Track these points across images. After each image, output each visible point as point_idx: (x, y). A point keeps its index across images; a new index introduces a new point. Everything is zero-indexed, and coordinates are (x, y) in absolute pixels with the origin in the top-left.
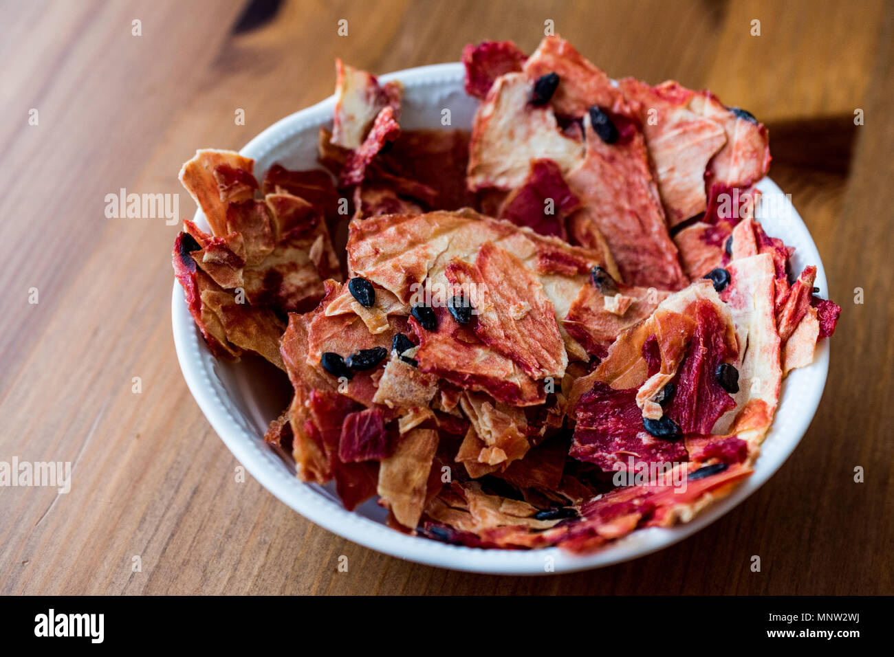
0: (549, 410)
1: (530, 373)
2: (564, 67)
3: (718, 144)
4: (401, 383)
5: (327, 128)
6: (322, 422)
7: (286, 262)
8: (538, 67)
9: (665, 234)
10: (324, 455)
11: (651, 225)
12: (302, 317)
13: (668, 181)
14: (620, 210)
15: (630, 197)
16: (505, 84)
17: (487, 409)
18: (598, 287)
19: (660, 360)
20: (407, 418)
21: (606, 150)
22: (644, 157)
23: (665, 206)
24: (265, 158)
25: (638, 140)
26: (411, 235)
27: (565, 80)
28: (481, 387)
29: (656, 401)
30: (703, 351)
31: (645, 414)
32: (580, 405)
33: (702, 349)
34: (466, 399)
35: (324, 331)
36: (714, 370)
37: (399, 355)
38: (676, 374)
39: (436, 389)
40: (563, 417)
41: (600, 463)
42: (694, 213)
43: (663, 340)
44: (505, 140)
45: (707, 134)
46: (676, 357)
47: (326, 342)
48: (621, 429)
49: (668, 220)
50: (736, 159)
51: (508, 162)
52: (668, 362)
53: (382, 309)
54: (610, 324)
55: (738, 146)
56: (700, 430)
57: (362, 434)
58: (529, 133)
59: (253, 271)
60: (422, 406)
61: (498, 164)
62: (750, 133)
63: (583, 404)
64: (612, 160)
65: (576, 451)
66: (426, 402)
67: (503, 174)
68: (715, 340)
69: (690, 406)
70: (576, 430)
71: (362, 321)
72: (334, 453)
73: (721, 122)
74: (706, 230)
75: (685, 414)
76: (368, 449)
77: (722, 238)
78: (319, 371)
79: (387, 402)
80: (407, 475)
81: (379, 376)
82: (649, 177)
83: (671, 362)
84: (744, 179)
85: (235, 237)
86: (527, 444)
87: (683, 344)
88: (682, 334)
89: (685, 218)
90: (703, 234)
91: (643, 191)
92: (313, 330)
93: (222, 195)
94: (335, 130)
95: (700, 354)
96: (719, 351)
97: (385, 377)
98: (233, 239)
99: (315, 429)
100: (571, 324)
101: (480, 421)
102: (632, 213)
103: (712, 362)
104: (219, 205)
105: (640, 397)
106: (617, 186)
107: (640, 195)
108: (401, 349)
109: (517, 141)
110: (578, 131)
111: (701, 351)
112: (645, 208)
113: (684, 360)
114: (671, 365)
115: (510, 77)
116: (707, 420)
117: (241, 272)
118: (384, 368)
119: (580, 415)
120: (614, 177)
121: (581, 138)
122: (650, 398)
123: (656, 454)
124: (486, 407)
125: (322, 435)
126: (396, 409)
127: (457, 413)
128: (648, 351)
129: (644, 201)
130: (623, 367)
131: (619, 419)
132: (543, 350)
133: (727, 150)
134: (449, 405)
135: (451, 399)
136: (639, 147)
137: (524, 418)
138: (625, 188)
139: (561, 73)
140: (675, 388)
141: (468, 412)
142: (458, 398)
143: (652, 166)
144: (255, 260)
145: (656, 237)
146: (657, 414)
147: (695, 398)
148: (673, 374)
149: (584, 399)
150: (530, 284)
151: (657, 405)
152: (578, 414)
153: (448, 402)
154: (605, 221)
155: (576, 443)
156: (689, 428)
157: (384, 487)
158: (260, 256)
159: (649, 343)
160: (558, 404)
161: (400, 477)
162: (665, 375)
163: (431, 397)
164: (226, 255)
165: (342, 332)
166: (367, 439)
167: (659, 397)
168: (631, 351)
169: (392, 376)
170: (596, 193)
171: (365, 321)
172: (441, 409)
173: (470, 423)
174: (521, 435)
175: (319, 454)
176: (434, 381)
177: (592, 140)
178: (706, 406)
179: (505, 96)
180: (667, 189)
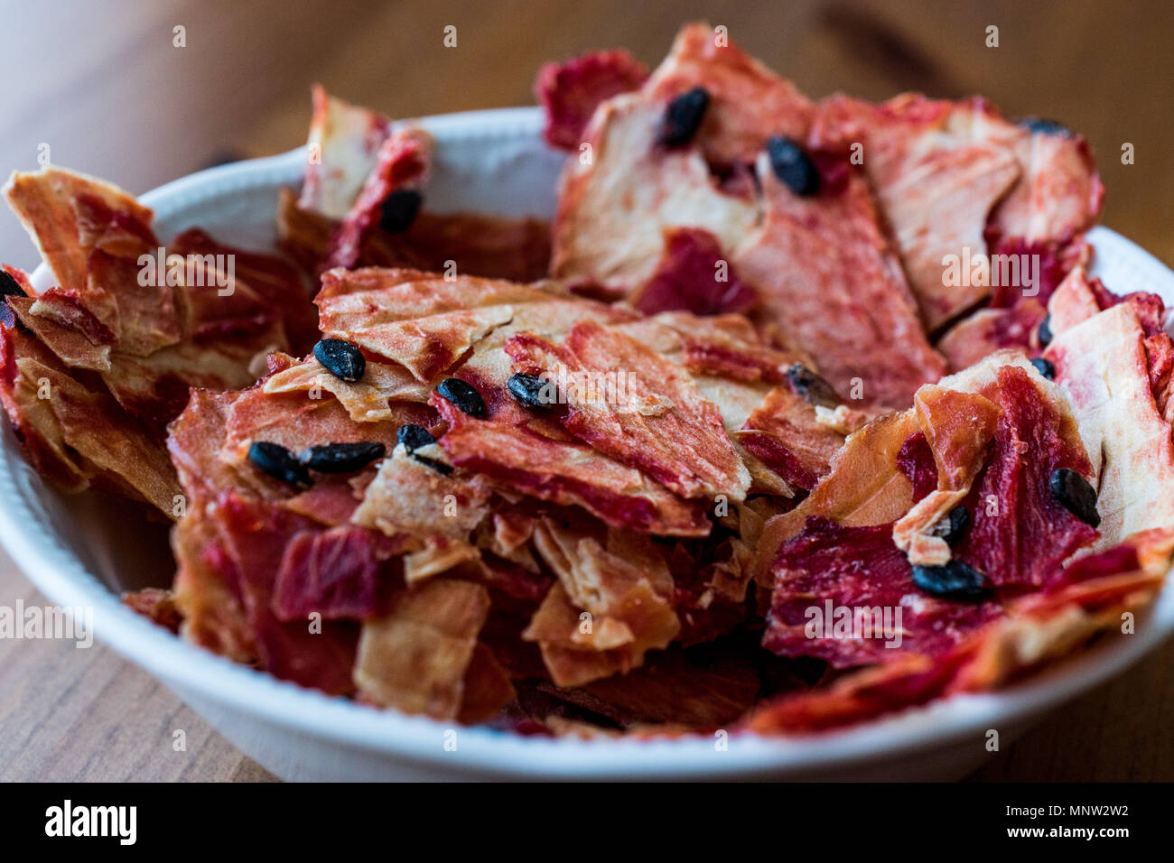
0: (719, 565)
1: (674, 486)
2: (718, 80)
3: (1004, 180)
4: (410, 495)
5: (295, 189)
6: (241, 547)
7: (202, 371)
8: (672, 85)
9: (920, 337)
10: (242, 607)
11: (892, 326)
12: (218, 396)
13: (916, 251)
14: (834, 308)
15: (850, 284)
16: (613, 116)
17: (589, 549)
18: (801, 393)
19: (935, 471)
20: (422, 556)
21: (800, 208)
22: (871, 212)
23: (917, 294)
24: (175, 218)
25: (856, 186)
26: (441, 296)
27: (721, 101)
28: (574, 498)
29: (935, 534)
30: (1019, 449)
31: (914, 557)
32: (780, 558)
33: (1016, 444)
34: (546, 531)
35: (259, 415)
36: (1047, 481)
37: (409, 454)
38: (970, 492)
39: (484, 512)
40: (746, 583)
41: (829, 655)
42: (970, 300)
43: (938, 435)
44: (617, 213)
45: (983, 166)
46: (967, 462)
47: (262, 432)
48: (867, 592)
49: (922, 315)
50: (1040, 202)
51: (622, 250)
52: (951, 471)
53: (379, 389)
54: (830, 447)
55: (1041, 181)
56: (1030, 578)
57: (325, 568)
58: (661, 197)
59: (136, 363)
60: (454, 537)
61: (604, 255)
62: (1061, 153)
63: (786, 557)
64: (812, 223)
65: (777, 639)
66: (464, 531)
67: (616, 270)
68: (1042, 435)
69: (1005, 538)
70: (774, 602)
71: (338, 402)
72: (264, 602)
73: (1008, 144)
74: (996, 321)
75: (996, 555)
76: (338, 595)
77: (1027, 329)
78: (243, 474)
79: (381, 523)
80: (419, 658)
81: (365, 481)
82: (882, 243)
83: (958, 470)
84: (1058, 231)
85: (101, 297)
86: (673, 619)
87: (978, 442)
88: (976, 423)
89: (955, 311)
90: (992, 328)
91: (872, 269)
92: (237, 412)
93: (83, 237)
94: (309, 190)
95: (1014, 455)
96: (1052, 451)
97: (378, 483)
98: (97, 299)
99: (225, 559)
100: (753, 435)
101: (575, 571)
102: (855, 309)
103: (1041, 469)
104: (77, 251)
105: (901, 530)
106: (824, 266)
107: (869, 278)
108: (413, 441)
109: (639, 211)
110: (747, 182)
111: (1015, 449)
112: (879, 298)
113: (985, 469)
114: (958, 476)
115: (621, 102)
116: (1042, 562)
117: (107, 350)
118: (376, 471)
119: (782, 574)
120: (820, 251)
121: (752, 194)
122: (923, 529)
123: (943, 629)
124: (587, 548)
125: (240, 569)
126: (399, 537)
127: (528, 560)
128: (910, 457)
129: (876, 286)
130: (862, 490)
131: (860, 577)
132: (700, 459)
133: (1020, 191)
134: (511, 540)
135: (514, 528)
136: (861, 195)
137: (666, 573)
138: (839, 269)
139: (713, 89)
140: (970, 515)
141: (549, 556)
142: (530, 529)
143: (886, 228)
144: (139, 346)
145: (903, 346)
146: (940, 554)
147: (1014, 528)
148: (964, 491)
149: (787, 548)
150: (672, 378)
151: (939, 541)
152: (777, 574)
153: (510, 534)
154: (806, 329)
155: (776, 623)
156: (1008, 574)
157: (370, 672)
158: (148, 342)
159: (909, 443)
160: (734, 556)
161: (405, 658)
162: (949, 493)
163: (472, 523)
164: (77, 314)
165: (297, 420)
166: (336, 576)
167: (940, 528)
168: (876, 461)
169: (394, 482)
170: (787, 283)
171: (343, 401)
172: (495, 548)
173: (555, 578)
174: (661, 601)
175: (232, 605)
176: (480, 497)
177: (774, 195)
178: (1037, 542)
179: (615, 136)
180: (918, 265)
